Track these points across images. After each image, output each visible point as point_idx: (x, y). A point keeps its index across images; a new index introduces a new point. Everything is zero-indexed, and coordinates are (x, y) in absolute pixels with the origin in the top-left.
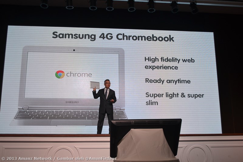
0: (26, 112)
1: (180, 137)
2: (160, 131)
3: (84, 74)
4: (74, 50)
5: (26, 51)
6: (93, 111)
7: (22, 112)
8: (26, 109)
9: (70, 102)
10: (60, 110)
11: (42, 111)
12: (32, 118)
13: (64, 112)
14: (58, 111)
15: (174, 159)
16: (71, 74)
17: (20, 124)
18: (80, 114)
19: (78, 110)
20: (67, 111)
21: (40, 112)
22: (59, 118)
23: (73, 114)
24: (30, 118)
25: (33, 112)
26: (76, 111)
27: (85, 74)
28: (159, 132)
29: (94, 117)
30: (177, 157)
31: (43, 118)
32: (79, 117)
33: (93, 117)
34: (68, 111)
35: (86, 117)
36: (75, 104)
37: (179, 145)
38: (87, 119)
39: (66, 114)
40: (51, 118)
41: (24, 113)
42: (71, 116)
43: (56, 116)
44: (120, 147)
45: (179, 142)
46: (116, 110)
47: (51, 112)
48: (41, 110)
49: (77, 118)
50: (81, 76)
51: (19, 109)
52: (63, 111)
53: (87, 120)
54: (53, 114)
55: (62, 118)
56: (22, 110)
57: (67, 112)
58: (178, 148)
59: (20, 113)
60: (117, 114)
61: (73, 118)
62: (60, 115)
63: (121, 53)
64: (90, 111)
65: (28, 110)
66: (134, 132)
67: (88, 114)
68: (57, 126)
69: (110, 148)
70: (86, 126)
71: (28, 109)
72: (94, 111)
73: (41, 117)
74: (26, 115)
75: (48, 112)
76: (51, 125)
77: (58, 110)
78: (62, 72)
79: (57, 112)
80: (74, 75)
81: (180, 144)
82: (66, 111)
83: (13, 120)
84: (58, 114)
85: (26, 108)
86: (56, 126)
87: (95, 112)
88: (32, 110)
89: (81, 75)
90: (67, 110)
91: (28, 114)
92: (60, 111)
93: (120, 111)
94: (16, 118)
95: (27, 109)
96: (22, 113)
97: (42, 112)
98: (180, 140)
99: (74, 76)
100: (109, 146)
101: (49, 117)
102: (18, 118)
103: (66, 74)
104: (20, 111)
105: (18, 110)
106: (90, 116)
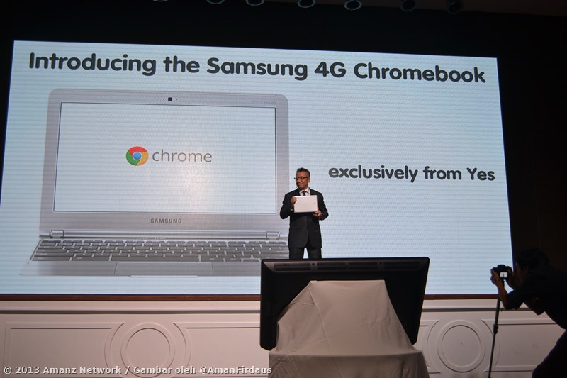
0: (57, 244)
1: (425, 301)
2: (380, 285)
3: (192, 156)
4: (170, 99)
5: (57, 101)
6: (215, 242)
7: (48, 243)
8: (58, 238)
9: (161, 221)
10: (136, 240)
11: (96, 242)
12: (71, 259)
13: (148, 244)
14: (132, 242)
15: (412, 352)
16: (162, 154)
17: (43, 273)
18: (186, 249)
19: (179, 240)
20: (153, 240)
21: (92, 244)
22: (134, 258)
23: (168, 249)
24: (66, 258)
25: (74, 244)
26: (176, 241)
27: (195, 155)
28: (377, 287)
29: (217, 256)
30: (418, 346)
31: (98, 258)
32: (182, 256)
33: (214, 255)
34: (158, 241)
35: (200, 256)
36: (173, 225)
37: (421, 321)
38: (202, 261)
39: (151, 249)
40: (116, 258)
41: (54, 247)
42: (147, 253)
43: (129, 253)
44: (284, 324)
45: (423, 313)
46: (269, 239)
47: (117, 244)
48: (94, 240)
49: (176, 258)
50: (187, 160)
51: (41, 236)
52: (145, 241)
53: (200, 263)
54: (122, 248)
55: (141, 258)
56: (49, 240)
57: (155, 244)
58: (420, 327)
59: (45, 247)
60: (270, 249)
61: (169, 258)
62: (138, 252)
63: (280, 106)
64: (207, 241)
65: (62, 240)
66: (318, 287)
67: (203, 249)
68: (130, 276)
69: (259, 326)
70: (199, 275)
71: (63, 237)
72: (217, 241)
73: (93, 255)
74: (59, 250)
75: (109, 244)
76: (116, 275)
77: (133, 240)
78: (143, 150)
79: (131, 244)
80: (171, 157)
81: (425, 318)
82: (152, 242)
83: (28, 263)
84: (134, 248)
85: (58, 234)
86: (128, 277)
87: (219, 245)
88: (72, 240)
89: (188, 157)
90: (154, 238)
91: (64, 248)
92: (138, 242)
93: (277, 241)
94: (35, 257)
95: (61, 237)
96: (48, 247)
97: (96, 244)
98: (424, 307)
99: (171, 160)
100: (259, 322)
101: (111, 255)
102: (38, 258)
103: (151, 156)
104: (43, 242)
105: (38, 239)
106: (208, 252)
